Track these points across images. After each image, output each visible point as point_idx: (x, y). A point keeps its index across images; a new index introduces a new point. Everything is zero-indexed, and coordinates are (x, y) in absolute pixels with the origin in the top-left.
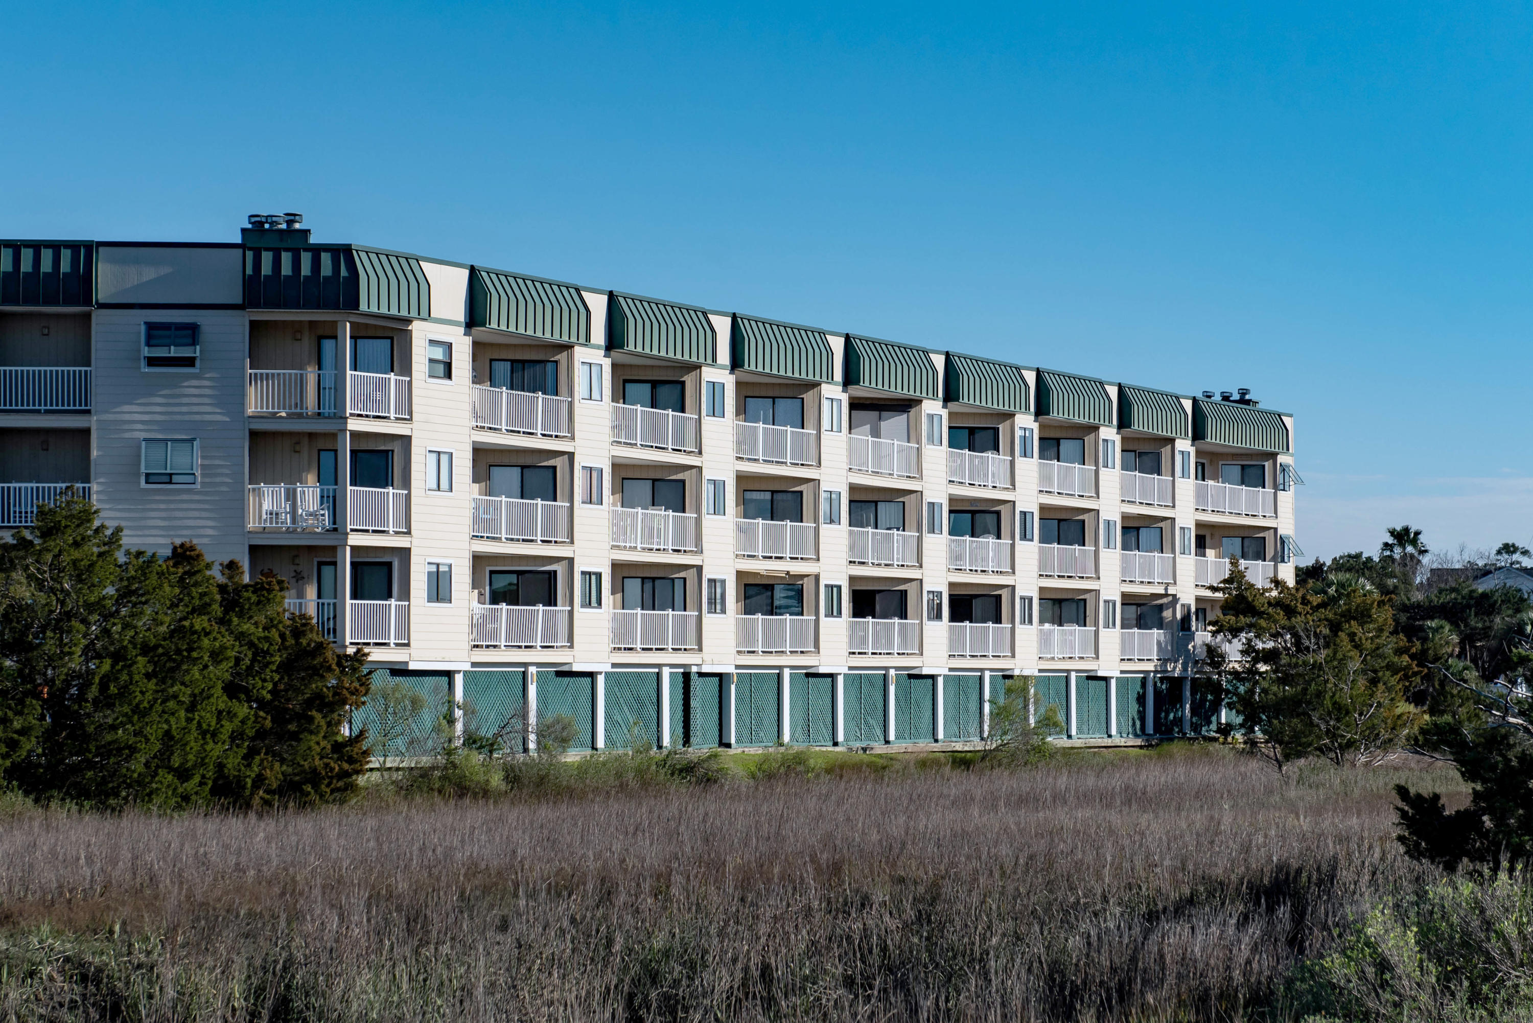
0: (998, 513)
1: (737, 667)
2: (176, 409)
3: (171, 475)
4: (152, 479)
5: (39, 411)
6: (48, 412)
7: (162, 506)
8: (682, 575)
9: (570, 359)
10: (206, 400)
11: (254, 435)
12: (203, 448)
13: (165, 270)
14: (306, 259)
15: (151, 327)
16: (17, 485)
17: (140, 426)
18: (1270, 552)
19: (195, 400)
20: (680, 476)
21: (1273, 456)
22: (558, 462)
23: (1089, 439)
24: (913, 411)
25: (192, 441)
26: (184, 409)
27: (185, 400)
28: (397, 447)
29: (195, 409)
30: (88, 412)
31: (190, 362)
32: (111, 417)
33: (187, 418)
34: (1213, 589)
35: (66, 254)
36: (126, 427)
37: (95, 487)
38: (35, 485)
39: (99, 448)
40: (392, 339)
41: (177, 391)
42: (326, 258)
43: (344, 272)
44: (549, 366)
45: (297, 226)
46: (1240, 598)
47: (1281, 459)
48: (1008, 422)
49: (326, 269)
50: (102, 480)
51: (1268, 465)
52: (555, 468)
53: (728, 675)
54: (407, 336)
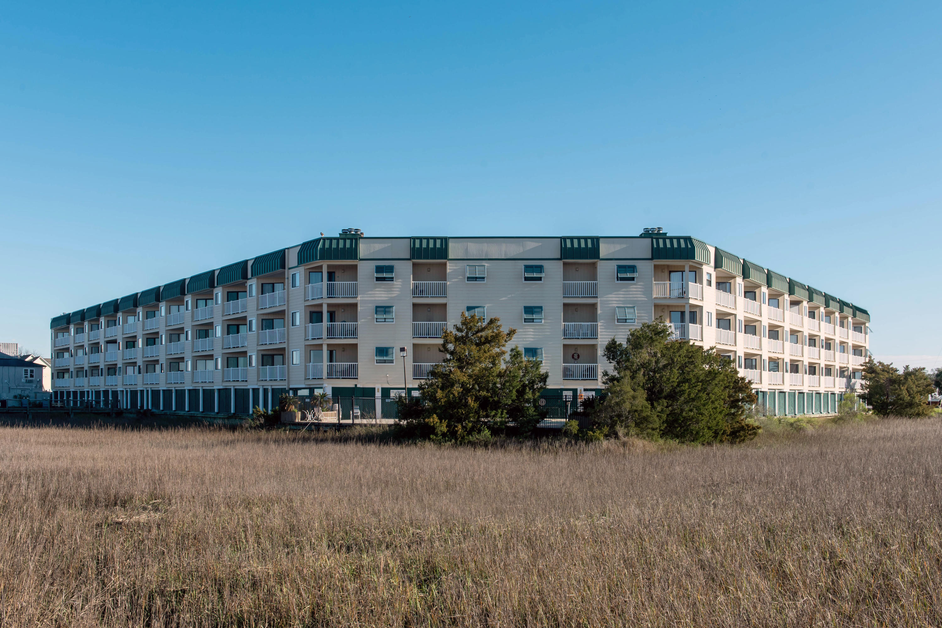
0: (815, 340)
1: (769, 389)
2: (628, 296)
3: (626, 319)
4: (619, 321)
5: (579, 297)
6: (582, 297)
7: (623, 330)
8: (755, 358)
9: (735, 282)
10: (639, 293)
11: (656, 306)
12: (637, 310)
13: (624, 246)
14: (668, 241)
15: (619, 267)
16: (568, 323)
17: (615, 302)
18: (863, 354)
19: (634, 293)
20: (754, 324)
21: (864, 324)
22: (731, 318)
23: (832, 316)
24: (801, 305)
25: (634, 307)
26: (631, 296)
27: (631, 293)
28: (698, 310)
29: (635, 296)
30: (597, 297)
31: (633, 279)
32: (605, 299)
33: (632, 299)
34: (862, 365)
35: (589, 241)
36: (610, 302)
37: (599, 324)
38: (574, 323)
39: (601, 310)
40: (696, 272)
41: (628, 289)
42: (682, 241)
43: (689, 246)
44: (727, 284)
45: (661, 232)
46: (871, 368)
47: (867, 325)
48: (818, 310)
49: (683, 245)
50: (602, 321)
51: (863, 327)
52: (730, 320)
53: (766, 392)
54: (701, 270)
